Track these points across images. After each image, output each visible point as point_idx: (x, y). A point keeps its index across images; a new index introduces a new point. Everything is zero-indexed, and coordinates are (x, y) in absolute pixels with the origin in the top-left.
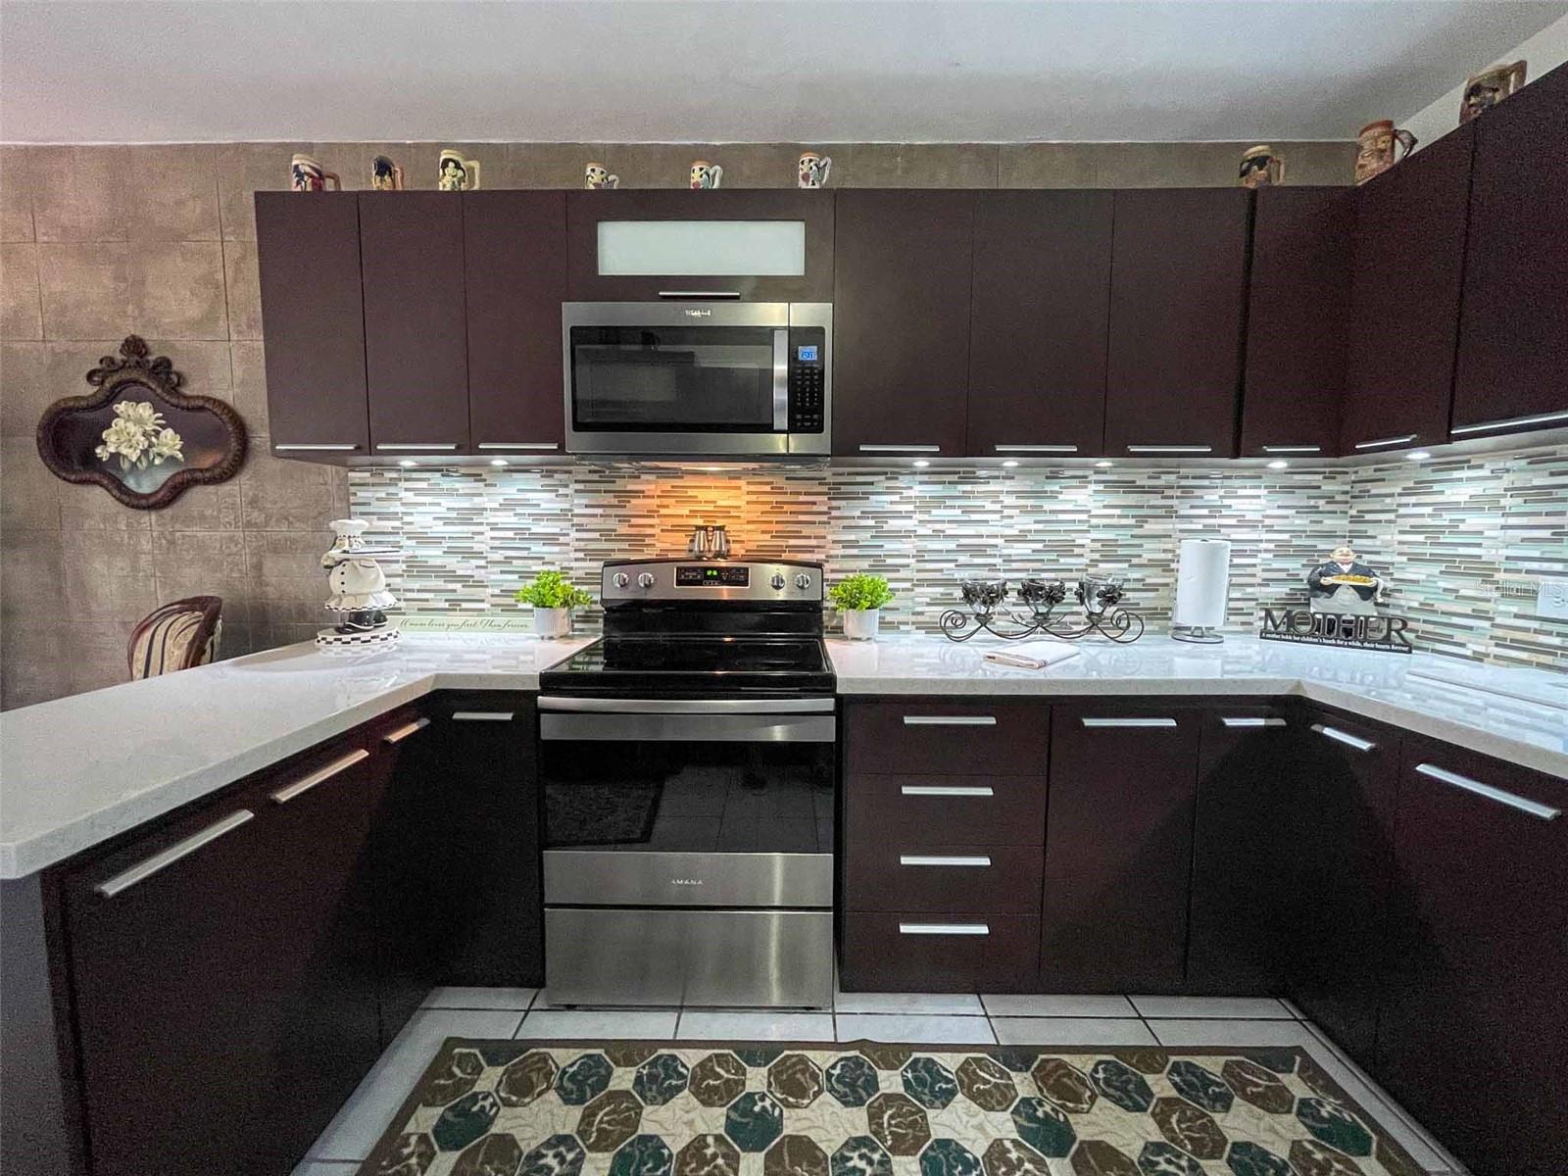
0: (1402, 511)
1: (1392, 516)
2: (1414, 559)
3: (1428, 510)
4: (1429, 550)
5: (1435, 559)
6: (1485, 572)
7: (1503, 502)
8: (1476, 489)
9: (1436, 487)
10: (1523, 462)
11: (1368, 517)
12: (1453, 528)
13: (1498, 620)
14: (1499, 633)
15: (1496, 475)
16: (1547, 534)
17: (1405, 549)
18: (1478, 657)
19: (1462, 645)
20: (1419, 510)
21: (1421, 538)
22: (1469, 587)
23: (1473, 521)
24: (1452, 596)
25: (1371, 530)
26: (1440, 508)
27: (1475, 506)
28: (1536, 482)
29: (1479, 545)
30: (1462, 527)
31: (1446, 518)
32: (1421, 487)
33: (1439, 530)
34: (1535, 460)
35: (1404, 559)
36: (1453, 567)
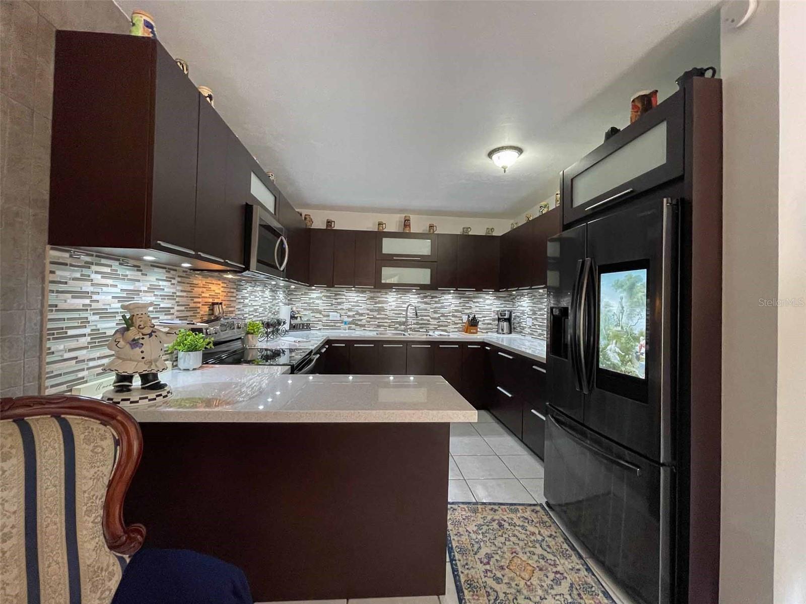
0: (302, 299)
1: (299, 300)
2: (305, 310)
3: (308, 299)
4: (308, 308)
5: (310, 310)
6: (320, 312)
7: (323, 298)
8: (318, 295)
9: (309, 294)
10: (325, 291)
11: (293, 300)
12: (313, 303)
13: (323, 321)
14: (323, 324)
15: (321, 292)
16: (330, 304)
17: (302, 307)
18: (320, 329)
19: (316, 327)
20: (305, 299)
21: (306, 305)
22: (318, 315)
23: (317, 301)
24: (314, 317)
25: (294, 303)
26: (310, 299)
27: (318, 298)
28: (328, 295)
29: (318, 307)
30: (315, 303)
31: (311, 301)
32: (306, 294)
33: (310, 303)
34: (327, 291)
35: (302, 310)
36: (313, 311)
